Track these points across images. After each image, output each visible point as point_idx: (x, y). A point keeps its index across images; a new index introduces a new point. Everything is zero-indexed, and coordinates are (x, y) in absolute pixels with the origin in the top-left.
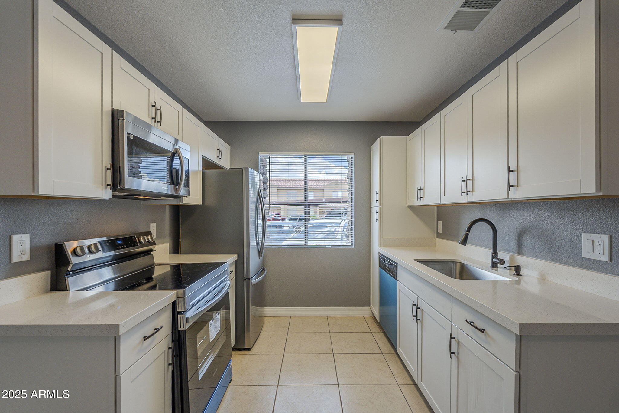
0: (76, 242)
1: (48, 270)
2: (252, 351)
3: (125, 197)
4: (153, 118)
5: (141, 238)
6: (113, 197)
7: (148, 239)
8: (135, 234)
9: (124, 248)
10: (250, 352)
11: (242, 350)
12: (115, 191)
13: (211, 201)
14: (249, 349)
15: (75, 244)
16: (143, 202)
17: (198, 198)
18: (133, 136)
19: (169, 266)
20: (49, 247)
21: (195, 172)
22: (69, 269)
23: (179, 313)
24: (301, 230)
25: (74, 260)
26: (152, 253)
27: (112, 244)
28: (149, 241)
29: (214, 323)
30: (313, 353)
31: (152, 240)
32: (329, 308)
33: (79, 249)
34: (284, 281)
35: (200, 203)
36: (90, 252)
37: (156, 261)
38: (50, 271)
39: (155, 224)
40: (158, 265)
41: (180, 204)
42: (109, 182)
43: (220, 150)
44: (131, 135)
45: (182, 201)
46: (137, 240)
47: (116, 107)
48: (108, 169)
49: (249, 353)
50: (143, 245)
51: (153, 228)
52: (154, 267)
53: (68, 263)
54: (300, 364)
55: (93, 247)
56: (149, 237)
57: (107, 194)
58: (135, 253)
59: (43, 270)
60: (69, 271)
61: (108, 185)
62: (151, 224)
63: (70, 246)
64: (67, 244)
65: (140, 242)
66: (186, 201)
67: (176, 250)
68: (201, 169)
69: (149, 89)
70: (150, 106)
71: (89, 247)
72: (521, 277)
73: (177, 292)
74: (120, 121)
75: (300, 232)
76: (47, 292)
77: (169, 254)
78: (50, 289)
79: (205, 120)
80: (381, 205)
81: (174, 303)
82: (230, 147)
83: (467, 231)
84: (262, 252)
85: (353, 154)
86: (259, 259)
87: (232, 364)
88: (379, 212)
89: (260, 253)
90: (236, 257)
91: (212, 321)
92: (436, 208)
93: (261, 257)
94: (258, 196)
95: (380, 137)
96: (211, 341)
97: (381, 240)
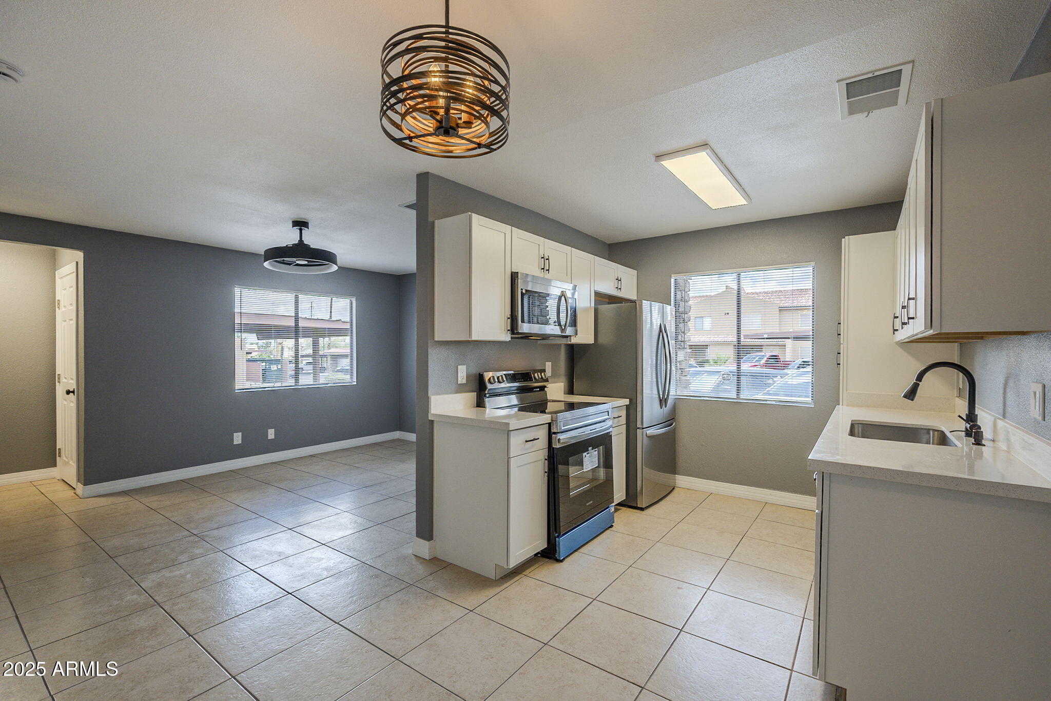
0: (491, 373)
1: (475, 392)
3: (522, 338)
4: (542, 269)
5: (536, 375)
6: (512, 338)
7: (541, 376)
8: (531, 370)
9: (522, 381)
11: (632, 508)
12: (513, 334)
13: (606, 339)
14: (642, 509)
15: (490, 374)
16: (535, 343)
17: (589, 336)
18: (525, 290)
19: (563, 403)
20: (475, 375)
21: (586, 310)
22: (486, 392)
23: (555, 433)
24: (731, 377)
25: (489, 386)
26: (545, 389)
27: (513, 378)
28: (542, 378)
29: (590, 457)
31: (545, 377)
32: (770, 492)
33: (492, 378)
35: (592, 342)
36: (499, 382)
37: (549, 397)
38: (476, 393)
39: (550, 363)
40: (550, 401)
42: (509, 329)
43: (619, 279)
44: (523, 290)
45: (570, 341)
46: (533, 376)
47: (513, 271)
48: (509, 318)
49: (640, 513)
50: (537, 381)
51: (548, 366)
52: (547, 403)
53: (486, 388)
55: (500, 378)
56: (543, 374)
57: (507, 337)
58: (531, 387)
59: (473, 392)
60: (486, 394)
61: (509, 330)
62: (547, 363)
63: (488, 375)
64: (485, 374)
65: (535, 378)
66: (574, 340)
67: (570, 391)
68: (593, 305)
69: (539, 245)
70: (540, 258)
71: (498, 378)
72: (983, 447)
73: (552, 416)
74: (516, 281)
75: (729, 380)
76: (475, 407)
77: (564, 394)
78: (476, 405)
79: (609, 243)
80: (845, 341)
81: (550, 424)
82: (636, 271)
83: (916, 380)
84: (666, 401)
85: (813, 263)
86: (661, 408)
87: (613, 510)
88: (841, 352)
89: (663, 401)
90: (626, 402)
91: (587, 454)
92: (958, 346)
93: (666, 407)
94: (661, 331)
95: (845, 238)
96: (585, 470)
97: (844, 395)
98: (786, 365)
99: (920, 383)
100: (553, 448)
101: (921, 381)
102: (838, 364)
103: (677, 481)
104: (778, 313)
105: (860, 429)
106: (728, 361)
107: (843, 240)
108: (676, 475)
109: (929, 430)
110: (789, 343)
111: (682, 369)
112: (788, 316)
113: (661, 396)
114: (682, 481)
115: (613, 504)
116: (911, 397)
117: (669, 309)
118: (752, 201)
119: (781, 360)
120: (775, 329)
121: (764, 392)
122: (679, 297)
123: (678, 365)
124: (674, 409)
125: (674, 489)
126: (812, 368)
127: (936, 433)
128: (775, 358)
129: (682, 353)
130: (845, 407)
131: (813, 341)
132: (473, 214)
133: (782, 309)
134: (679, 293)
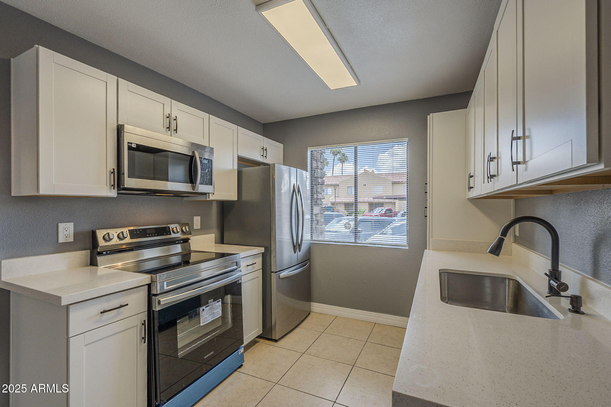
0: (105, 230)
1: (88, 250)
2: (278, 343)
4: (167, 128)
5: (174, 229)
7: (182, 230)
9: (155, 236)
10: (276, 344)
11: (270, 340)
12: (121, 190)
13: (248, 196)
14: (276, 341)
15: (104, 232)
16: (185, 199)
17: (233, 194)
18: (135, 144)
20: (88, 233)
21: (229, 171)
22: (99, 250)
23: (155, 295)
24: (351, 226)
25: (103, 244)
26: (189, 241)
27: (141, 233)
29: (210, 309)
30: (333, 360)
31: (191, 230)
32: (378, 315)
33: (107, 235)
34: (331, 278)
35: (236, 199)
36: (119, 238)
37: (192, 248)
39: (199, 218)
41: (208, 199)
43: (265, 149)
44: (133, 144)
46: (171, 230)
47: (120, 123)
48: (112, 173)
49: (274, 344)
51: (196, 220)
52: (191, 253)
53: (98, 245)
54: (311, 368)
55: (121, 234)
56: (184, 228)
58: (169, 240)
59: (85, 249)
60: (98, 252)
61: (112, 185)
62: (194, 217)
64: (99, 232)
65: (173, 232)
68: (236, 167)
69: (164, 104)
70: (164, 117)
71: (119, 234)
73: (151, 276)
74: (122, 134)
75: (349, 228)
76: (87, 266)
77: (215, 243)
78: (89, 264)
79: (263, 123)
80: (431, 198)
81: (149, 286)
82: (283, 145)
83: (501, 235)
84: (300, 246)
85: (407, 139)
86: (295, 252)
87: (243, 351)
88: (428, 207)
89: (296, 246)
90: (262, 250)
91: (206, 307)
92: (513, 201)
93: (300, 251)
94: (294, 190)
95: (429, 115)
96: (201, 325)
97: (430, 242)
98: (396, 215)
99: (505, 238)
100: (153, 311)
101: (506, 237)
102: (425, 216)
103: (311, 307)
104: (391, 186)
105: (446, 277)
106: (365, 212)
107: (428, 116)
108: (311, 303)
109: (505, 278)
110: (397, 201)
111: (318, 220)
112: (396, 186)
113: (295, 241)
114: (316, 307)
115: (243, 345)
116: (497, 253)
117: (307, 175)
118: (361, 83)
119: (393, 211)
120: (390, 194)
121: (381, 232)
122: (314, 165)
123: (314, 217)
124: (309, 251)
125: (309, 314)
126: (407, 217)
127: (511, 281)
128: (390, 210)
129: (317, 208)
130: (431, 251)
131: (407, 200)
132: (40, 46)
133: (394, 183)
134: (314, 162)
